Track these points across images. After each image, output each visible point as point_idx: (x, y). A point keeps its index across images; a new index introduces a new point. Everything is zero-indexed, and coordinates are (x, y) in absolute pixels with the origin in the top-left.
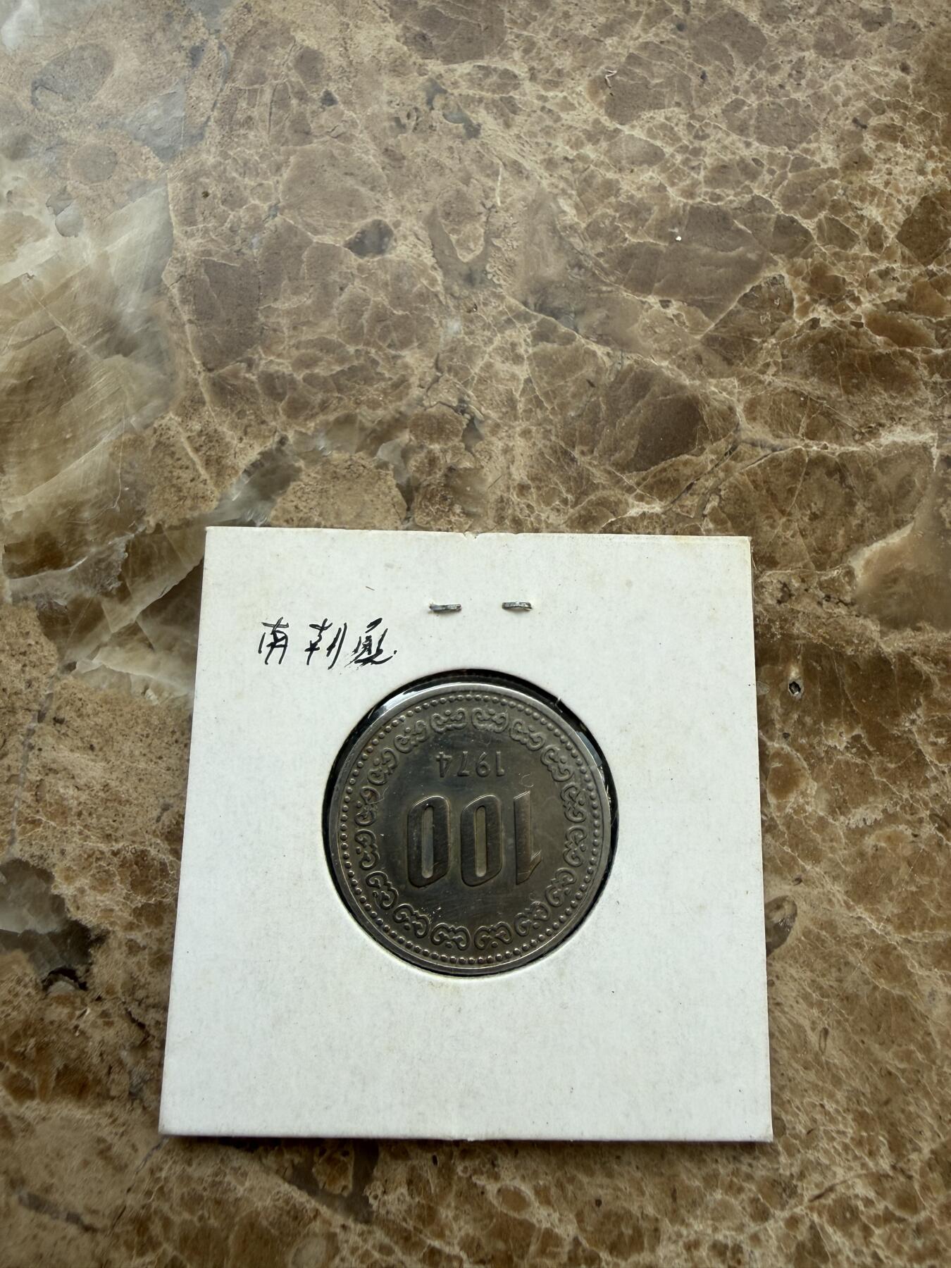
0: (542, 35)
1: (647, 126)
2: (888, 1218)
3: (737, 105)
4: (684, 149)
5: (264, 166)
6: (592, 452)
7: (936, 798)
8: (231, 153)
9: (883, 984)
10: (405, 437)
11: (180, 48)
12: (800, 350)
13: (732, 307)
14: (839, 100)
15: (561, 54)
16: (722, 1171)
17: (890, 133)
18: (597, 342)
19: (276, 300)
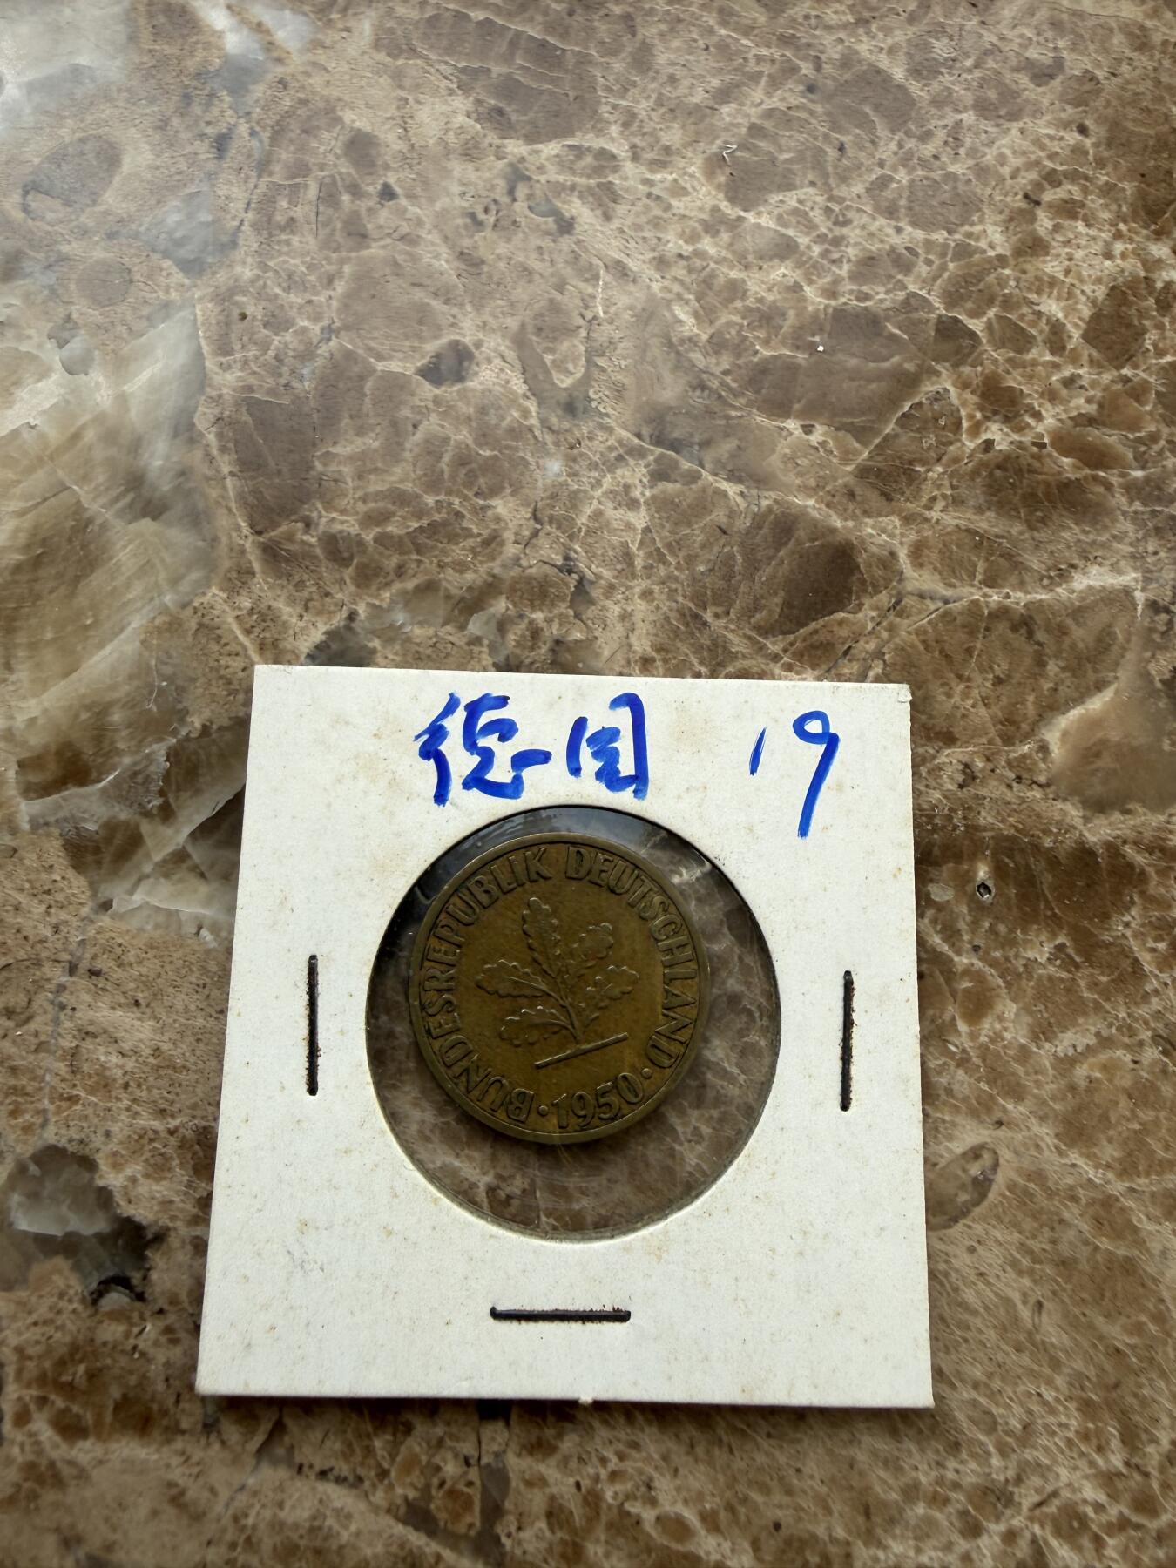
0: (644, 104)
1: (776, 212)
2: (1123, 1524)
3: (884, 182)
4: (821, 238)
5: (312, 278)
6: (728, 613)
7: (1158, 1015)
8: (271, 264)
9: (1105, 1243)
10: (501, 605)
11: (202, 136)
12: (973, 479)
13: (888, 430)
14: (1006, 171)
15: (668, 127)
16: (923, 1479)
17: (1069, 209)
18: (728, 480)
19: (335, 443)
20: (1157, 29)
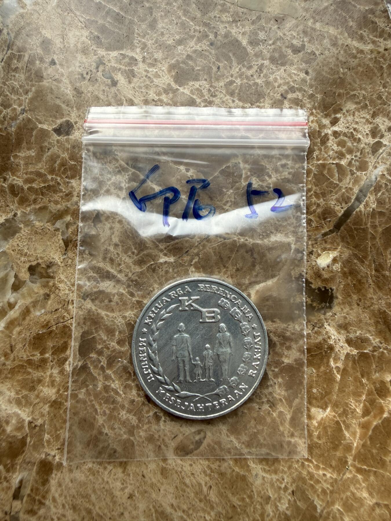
0: (150, 42)
1: (191, 88)
3: (231, 83)
4: (205, 101)
5: (21, 90)
7: (271, 394)
8: (7, 83)
9: (237, 469)
10: (68, 218)
12: (243, 196)
13: (216, 174)
14: (276, 84)
15: (158, 52)
17: (296, 102)
18: (156, 184)
19: (19, 152)
20: (341, 39)
